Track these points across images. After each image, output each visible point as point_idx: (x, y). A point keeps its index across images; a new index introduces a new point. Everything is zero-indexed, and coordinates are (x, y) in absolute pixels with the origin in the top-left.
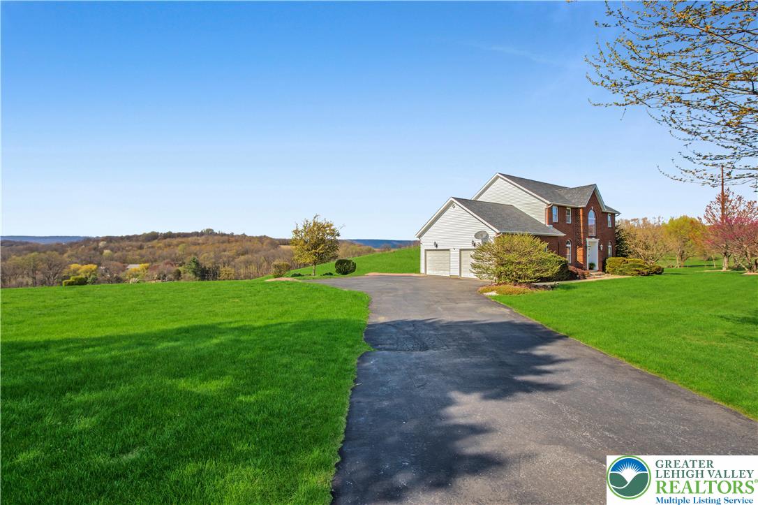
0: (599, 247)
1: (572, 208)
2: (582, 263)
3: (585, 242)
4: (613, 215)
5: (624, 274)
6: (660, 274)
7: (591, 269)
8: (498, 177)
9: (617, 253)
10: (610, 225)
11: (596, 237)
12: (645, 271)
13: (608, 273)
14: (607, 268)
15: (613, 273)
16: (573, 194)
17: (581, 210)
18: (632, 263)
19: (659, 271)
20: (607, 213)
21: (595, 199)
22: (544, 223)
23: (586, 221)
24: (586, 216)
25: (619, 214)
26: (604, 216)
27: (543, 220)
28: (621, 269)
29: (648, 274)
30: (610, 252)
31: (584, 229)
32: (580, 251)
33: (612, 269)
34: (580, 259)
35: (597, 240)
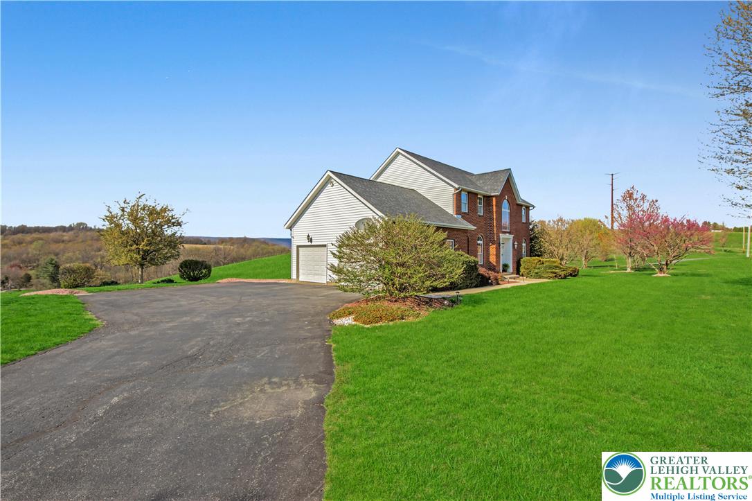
0: (514, 245)
1: (484, 196)
2: (494, 263)
3: (499, 238)
4: (527, 208)
5: (540, 278)
6: (575, 276)
7: (504, 271)
8: (398, 153)
9: (532, 252)
10: (524, 220)
11: (510, 233)
12: (563, 273)
13: (523, 275)
14: (522, 270)
15: (528, 275)
16: (485, 179)
17: (494, 199)
18: (547, 264)
19: (574, 274)
20: (521, 206)
21: (509, 187)
22: (451, 212)
23: (499, 213)
24: (499, 206)
25: (534, 207)
26: (519, 209)
27: (450, 209)
28: (536, 271)
29: (565, 277)
30: (524, 250)
31: (497, 221)
32: (492, 249)
33: (527, 271)
34: (493, 259)
35: (511, 237)
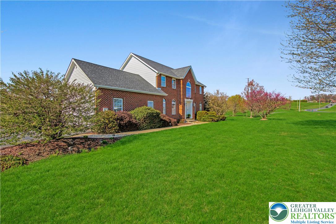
0: (193, 105)
1: (176, 79)
2: (181, 114)
3: (184, 101)
4: (203, 87)
5: (205, 121)
6: (224, 120)
7: (188, 118)
8: (132, 56)
9: (204, 109)
10: (201, 93)
11: (191, 99)
12: (216, 119)
13: (198, 120)
14: (197, 117)
15: (200, 120)
16: (179, 71)
17: (181, 81)
18: (209, 114)
19: (224, 119)
20: (199, 86)
21: (190, 74)
22: (155, 87)
23: (185, 88)
24: (184, 85)
25: (206, 87)
26: (198, 87)
27: (154, 84)
28: (204, 118)
29: (217, 121)
30: (201, 108)
31: (183, 92)
32: (181, 107)
33: (200, 118)
34: (181, 112)
35: (192, 100)
